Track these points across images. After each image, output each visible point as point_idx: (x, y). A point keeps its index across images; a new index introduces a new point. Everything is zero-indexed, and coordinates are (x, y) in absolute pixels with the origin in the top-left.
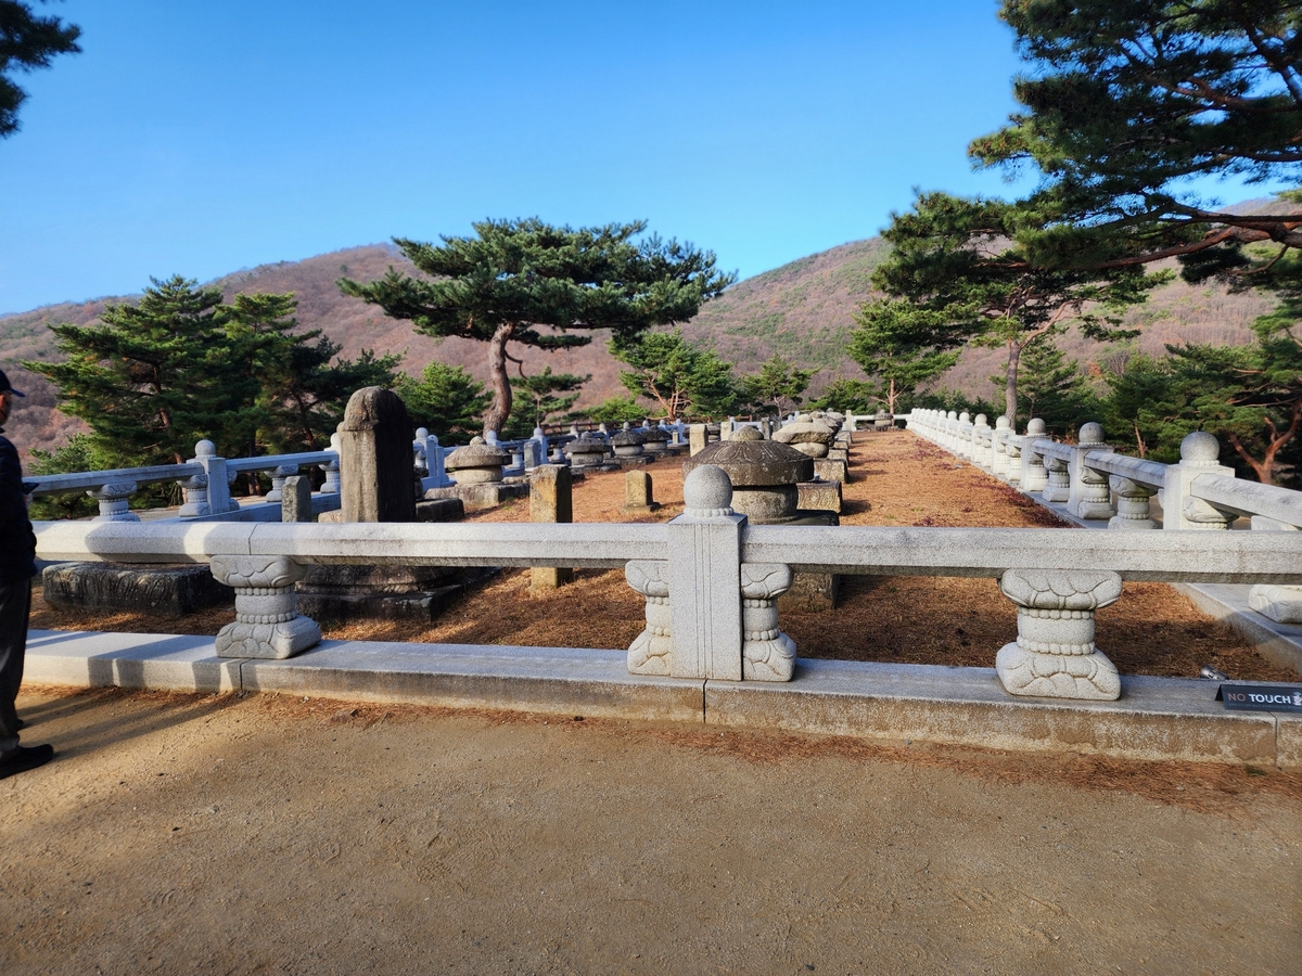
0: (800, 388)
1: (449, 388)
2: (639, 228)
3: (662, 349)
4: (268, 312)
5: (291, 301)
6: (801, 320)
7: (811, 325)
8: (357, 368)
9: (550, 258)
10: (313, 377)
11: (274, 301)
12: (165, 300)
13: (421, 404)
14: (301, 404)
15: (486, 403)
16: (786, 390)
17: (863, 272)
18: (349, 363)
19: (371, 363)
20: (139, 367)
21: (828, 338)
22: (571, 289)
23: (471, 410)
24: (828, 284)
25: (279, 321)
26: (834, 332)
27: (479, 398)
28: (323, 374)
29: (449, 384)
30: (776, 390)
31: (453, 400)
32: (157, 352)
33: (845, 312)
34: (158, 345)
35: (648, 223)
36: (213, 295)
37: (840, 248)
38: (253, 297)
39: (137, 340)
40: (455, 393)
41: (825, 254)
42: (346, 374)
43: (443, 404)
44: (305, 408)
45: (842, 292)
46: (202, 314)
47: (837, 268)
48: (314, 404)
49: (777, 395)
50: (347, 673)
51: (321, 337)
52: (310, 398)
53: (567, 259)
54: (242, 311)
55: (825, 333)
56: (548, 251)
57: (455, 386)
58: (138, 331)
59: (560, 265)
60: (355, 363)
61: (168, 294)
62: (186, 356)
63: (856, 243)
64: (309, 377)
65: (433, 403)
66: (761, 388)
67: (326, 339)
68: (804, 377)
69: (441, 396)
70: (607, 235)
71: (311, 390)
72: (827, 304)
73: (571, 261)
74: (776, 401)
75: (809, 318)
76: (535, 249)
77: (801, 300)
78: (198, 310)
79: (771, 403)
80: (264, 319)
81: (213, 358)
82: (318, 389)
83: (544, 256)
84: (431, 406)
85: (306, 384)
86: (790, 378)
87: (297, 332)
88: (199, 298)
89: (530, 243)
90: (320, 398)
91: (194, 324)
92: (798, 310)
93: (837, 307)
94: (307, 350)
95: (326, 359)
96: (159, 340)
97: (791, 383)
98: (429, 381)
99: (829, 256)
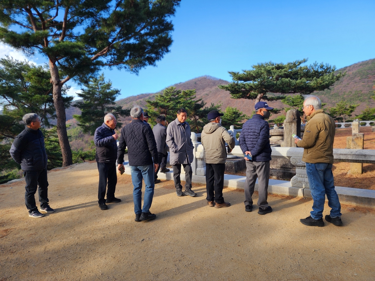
0: (351, 111)
1: (233, 114)
2: (305, 61)
3: (300, 100)
4: (189, 95)
5: (194, 92)
6: (341, 89)
7: (345, 91)
8: (210, 109)
9: (280, 72)
10: (199, 112)
11: (191, 92)
12: (169, 93)
13: (225, 119)
14: (196, 119)
15: (243, 118)
16: (346, 112)
17: (366, 72)
18: (208, 107)
19: (213, 107)
20: (163, 110)
21: (351, 95)
22: (291, 81)
23: (239, 120)
24: (351, 76)
25: (192, 97)
26: (354, 93)
27: (241, 117)
28: (201, 111)
29: (233, 113)
30: (342, 112)
31: (234, 117)
32: (167, 106)
33: (358, 86)
34: (167, 104)
35: (308, 59)
36: (179, 91)
37: (356, 64)
38: (186, 91)
39: (162, 103)
40: (235, 115)
41: (350, 66)
42: (207, 110)
43: (231, 118)
44: (196, 120)
45: (357, 79)
46: (176, 96)
47: (354, 71)
48: (198, 119)
49: (343, 114)
50: (346, 196)
51: (202, 100)
52: (197, 117)
53: (285, 73)
54: (183, 95)
55: (350, 93)
56: (279, 71)
57: (235, 113)
58: (162, 101)
59: (283, 74)
60: (209, 107)
61: (170, 91)
62: (174, 106)
63: (363, 62)
64: (198, 112)
65: (228, 118)
66: (336, 112)
67: (203, 101)
68: (353, 107)
69: (231, 116)
70: (295, 64)
71: (197, 115)
72: (351, 83)
73: (287, 73)
74: (342, 116)
75: (344, 88)
76: (275, 70)
77: (340, 82)
78: (175, 95)
79: (341, 117)
80: (188, 97)
81: (179, 107)
82: (200, 115)
83: (278, 72)
84: (227, 119)
85: (197, 114)
86: (348, 108)
87: (195, 100)
88: (176, 92)
89: (273, 69)
90: (200, 117)
91: (174, 99)
92: (339, 86)
93: (355, 84)
94: (198, 105)
95: (202, 107)
96: (167, 103)
97: (348, 110)
98: (227, 112)
99: (352, 67)
